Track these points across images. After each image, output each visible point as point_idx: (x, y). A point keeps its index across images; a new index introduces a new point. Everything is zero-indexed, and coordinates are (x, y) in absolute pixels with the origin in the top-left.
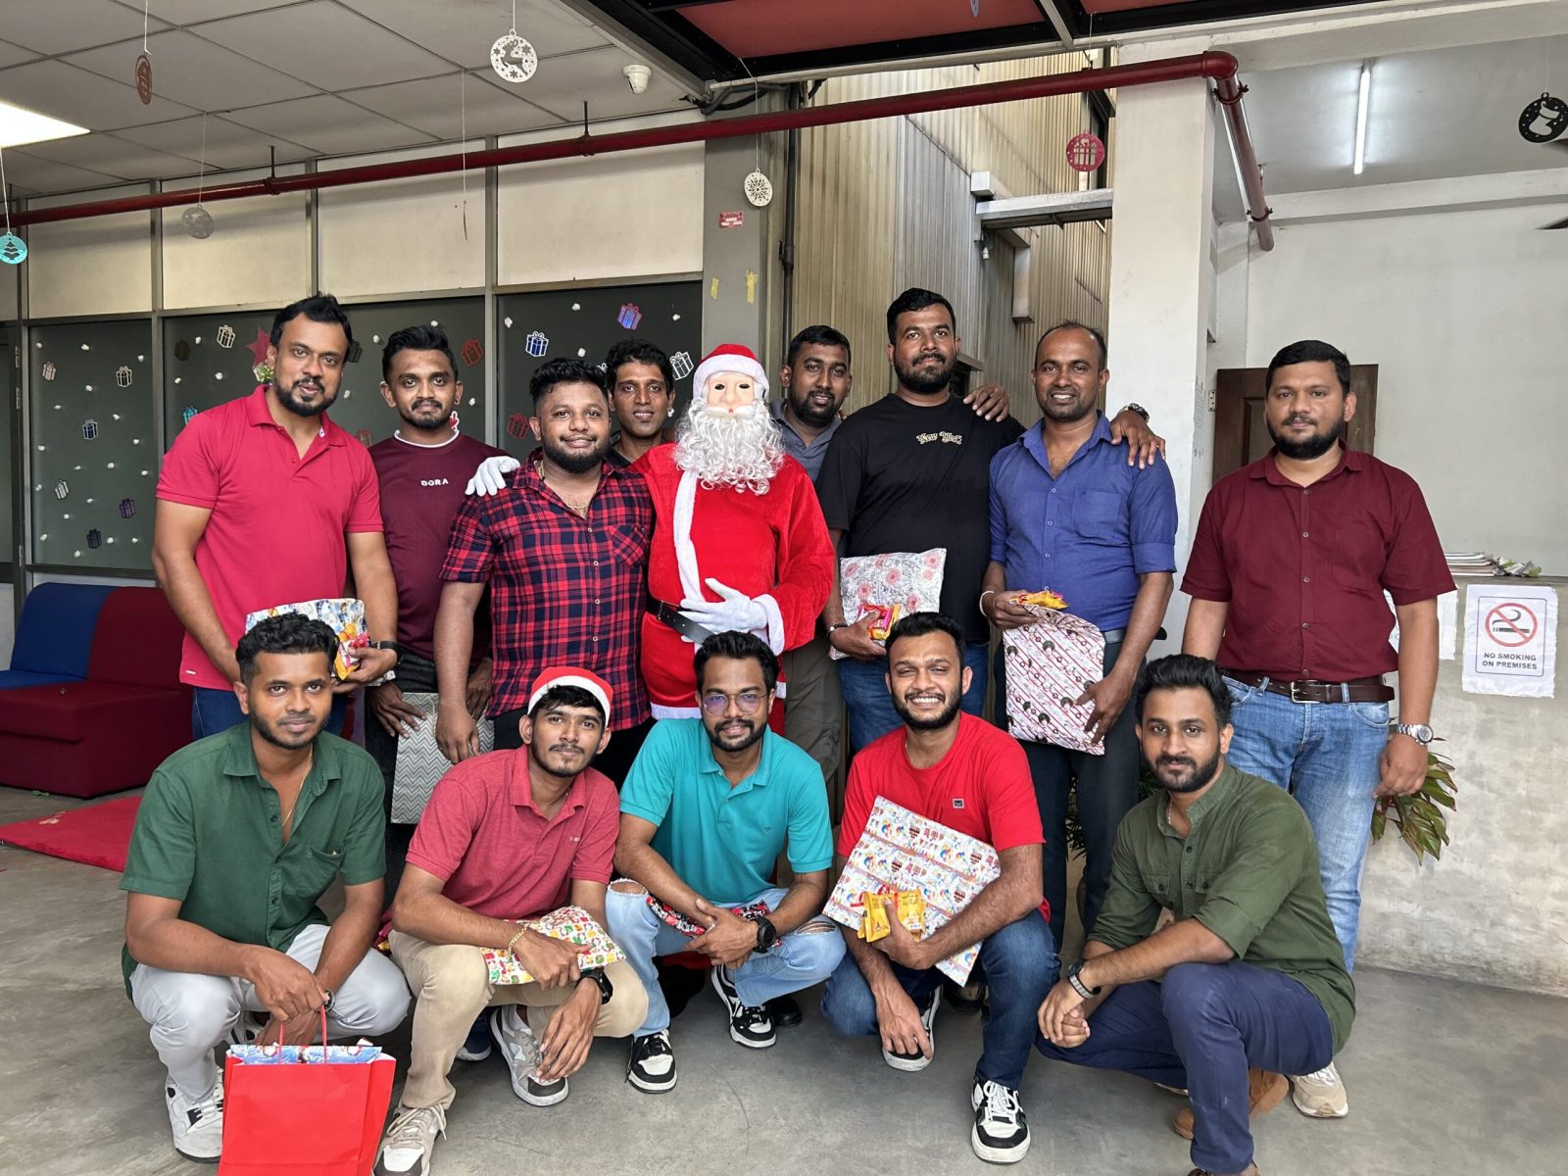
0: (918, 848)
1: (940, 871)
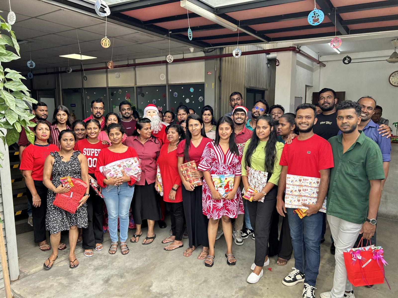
0: (303, 184)
1: (311, 188)
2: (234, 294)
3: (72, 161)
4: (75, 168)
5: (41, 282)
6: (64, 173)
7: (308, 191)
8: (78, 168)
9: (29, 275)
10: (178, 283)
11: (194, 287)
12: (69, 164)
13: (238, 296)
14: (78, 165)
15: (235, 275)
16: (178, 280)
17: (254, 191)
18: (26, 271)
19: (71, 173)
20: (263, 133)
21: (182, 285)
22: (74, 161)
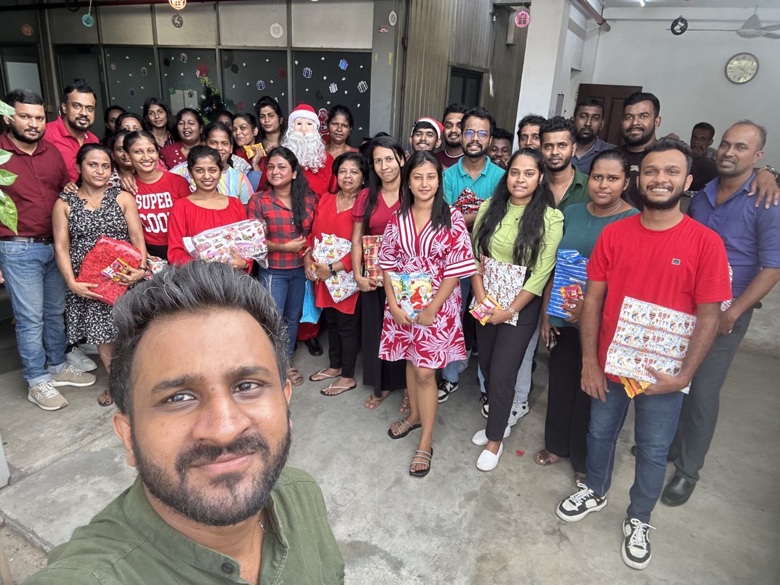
1: (671, 336)
2: (457, 509)
3: (105, 208)
4: (113, 223)
5: (59, 490)
6: (91, 234)
7: (664, 341)
8: (119, 221)
9: (32, 474)
10: (345, 488)
11: (377, 495)
12: (100, 215)
13: (466, 513)
14: (119, 217)
15: (452, 466)
16: (344, 481)
17: (496, 305)
18: (24, 466)
19: (105, 231)
20: (524, 185)
21: (353, 492)
22: (108, 208)
